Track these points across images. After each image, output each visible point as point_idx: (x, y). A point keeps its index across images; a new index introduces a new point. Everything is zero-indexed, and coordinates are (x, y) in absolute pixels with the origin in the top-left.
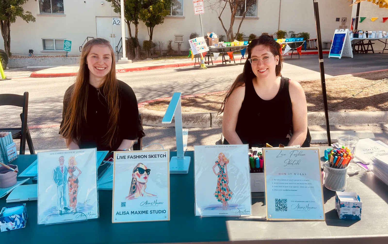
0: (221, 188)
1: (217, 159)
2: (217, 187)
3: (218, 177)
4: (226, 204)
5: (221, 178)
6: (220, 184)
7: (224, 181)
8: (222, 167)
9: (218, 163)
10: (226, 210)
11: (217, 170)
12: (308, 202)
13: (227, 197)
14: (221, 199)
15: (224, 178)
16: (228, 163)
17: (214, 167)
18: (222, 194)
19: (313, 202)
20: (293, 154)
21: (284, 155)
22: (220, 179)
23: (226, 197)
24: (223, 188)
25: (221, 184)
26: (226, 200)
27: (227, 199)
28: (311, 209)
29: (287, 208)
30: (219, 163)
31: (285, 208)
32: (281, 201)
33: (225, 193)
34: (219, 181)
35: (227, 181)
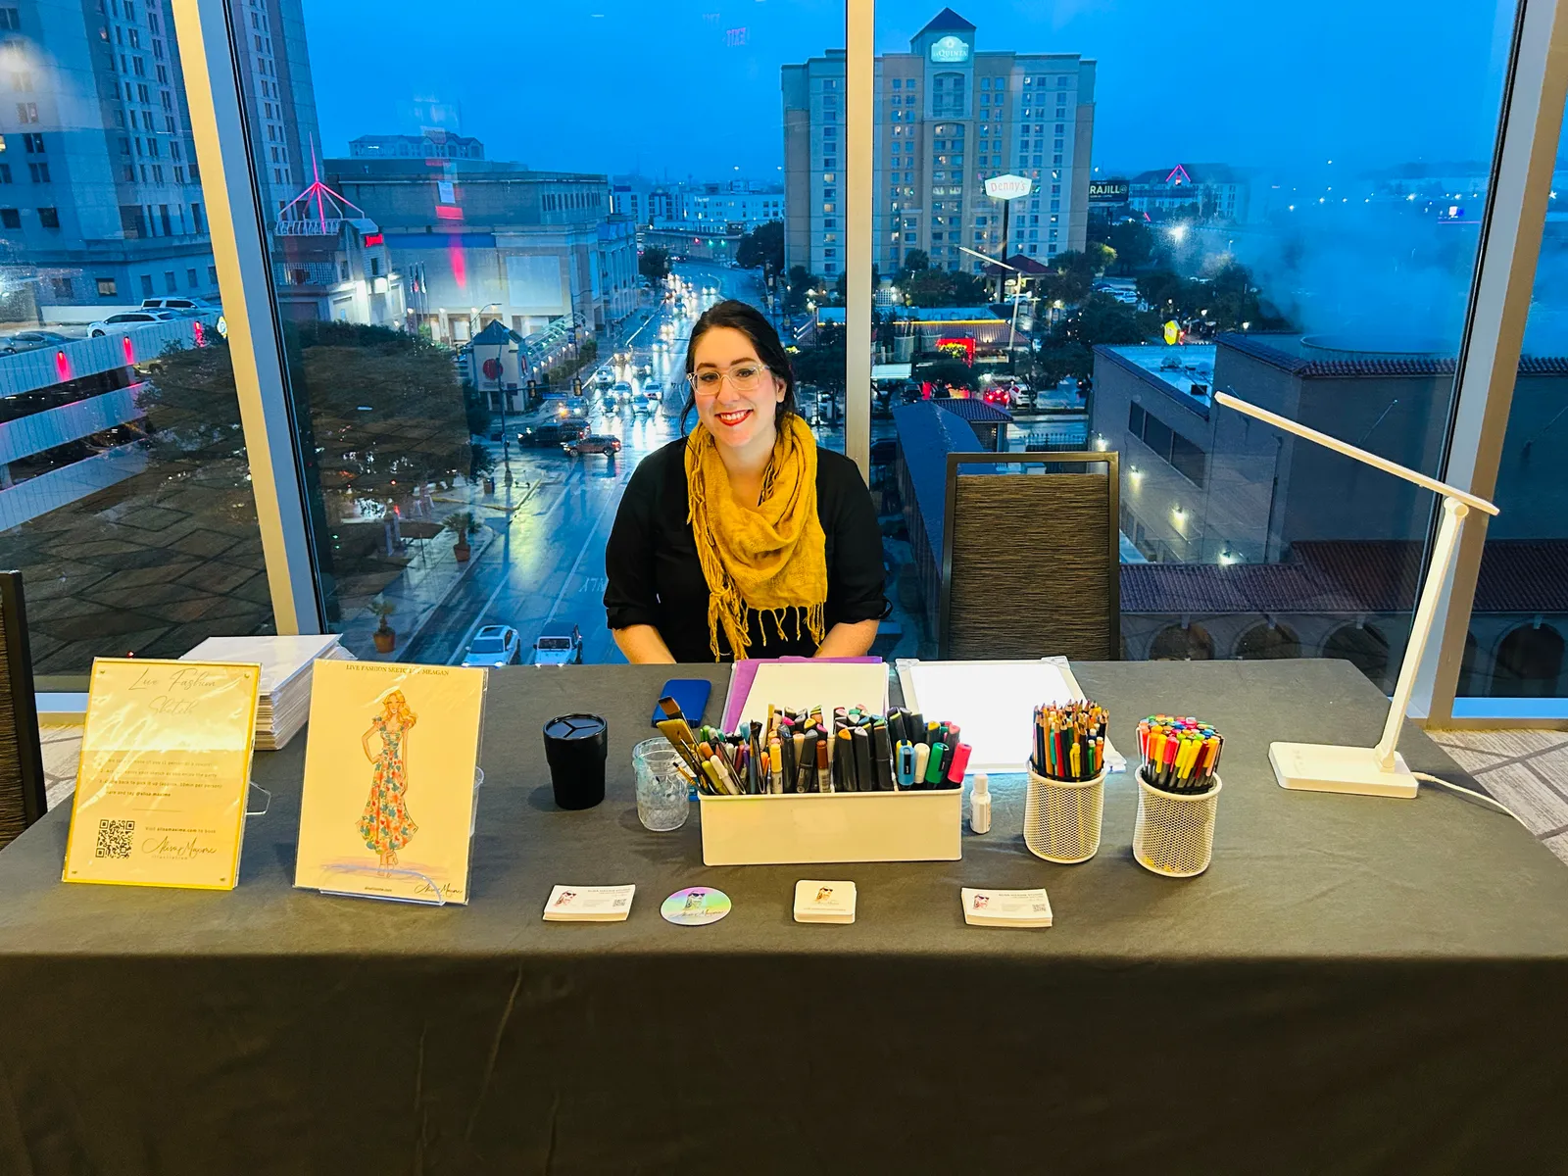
0: (381, 806)
1: (380, 711)
2: (369, 802)
3: (378, 767)
4: (391, 859)
5: (385, 774)
6: (377, 793)
7: (394, 785)
8: (393, 737)
9: (380, 724)
10: (388, 877)
11: (377, 744)
12: (195, 831)
13: (396, 839)
14: (377, 842)
15: (393, 773)
16: (413, 725)
17: (367, 735)
18: (381, 826)
19: (209, 832)
20: (181, 680)
21: (154, 682)
22: (381, 777)
23: (394, 838)
24: (386, 807)
25: (381, 794)
26: (393, 847)
27: (396, 843)
28: (200, 854)
29: (130, 848)
30: (384, 722)
31: (124, 849)
32: (117, 827)
33: (392, 825)
34: (378, 782)
35: (401, 784)
